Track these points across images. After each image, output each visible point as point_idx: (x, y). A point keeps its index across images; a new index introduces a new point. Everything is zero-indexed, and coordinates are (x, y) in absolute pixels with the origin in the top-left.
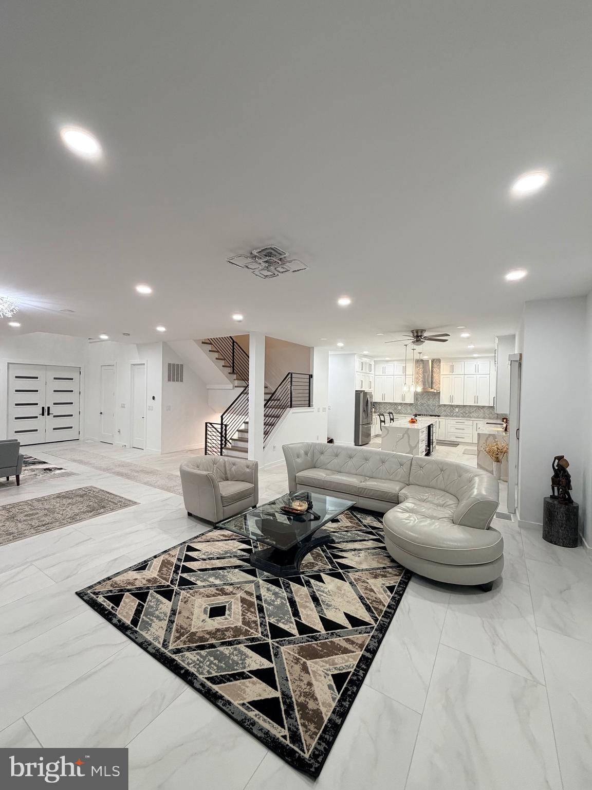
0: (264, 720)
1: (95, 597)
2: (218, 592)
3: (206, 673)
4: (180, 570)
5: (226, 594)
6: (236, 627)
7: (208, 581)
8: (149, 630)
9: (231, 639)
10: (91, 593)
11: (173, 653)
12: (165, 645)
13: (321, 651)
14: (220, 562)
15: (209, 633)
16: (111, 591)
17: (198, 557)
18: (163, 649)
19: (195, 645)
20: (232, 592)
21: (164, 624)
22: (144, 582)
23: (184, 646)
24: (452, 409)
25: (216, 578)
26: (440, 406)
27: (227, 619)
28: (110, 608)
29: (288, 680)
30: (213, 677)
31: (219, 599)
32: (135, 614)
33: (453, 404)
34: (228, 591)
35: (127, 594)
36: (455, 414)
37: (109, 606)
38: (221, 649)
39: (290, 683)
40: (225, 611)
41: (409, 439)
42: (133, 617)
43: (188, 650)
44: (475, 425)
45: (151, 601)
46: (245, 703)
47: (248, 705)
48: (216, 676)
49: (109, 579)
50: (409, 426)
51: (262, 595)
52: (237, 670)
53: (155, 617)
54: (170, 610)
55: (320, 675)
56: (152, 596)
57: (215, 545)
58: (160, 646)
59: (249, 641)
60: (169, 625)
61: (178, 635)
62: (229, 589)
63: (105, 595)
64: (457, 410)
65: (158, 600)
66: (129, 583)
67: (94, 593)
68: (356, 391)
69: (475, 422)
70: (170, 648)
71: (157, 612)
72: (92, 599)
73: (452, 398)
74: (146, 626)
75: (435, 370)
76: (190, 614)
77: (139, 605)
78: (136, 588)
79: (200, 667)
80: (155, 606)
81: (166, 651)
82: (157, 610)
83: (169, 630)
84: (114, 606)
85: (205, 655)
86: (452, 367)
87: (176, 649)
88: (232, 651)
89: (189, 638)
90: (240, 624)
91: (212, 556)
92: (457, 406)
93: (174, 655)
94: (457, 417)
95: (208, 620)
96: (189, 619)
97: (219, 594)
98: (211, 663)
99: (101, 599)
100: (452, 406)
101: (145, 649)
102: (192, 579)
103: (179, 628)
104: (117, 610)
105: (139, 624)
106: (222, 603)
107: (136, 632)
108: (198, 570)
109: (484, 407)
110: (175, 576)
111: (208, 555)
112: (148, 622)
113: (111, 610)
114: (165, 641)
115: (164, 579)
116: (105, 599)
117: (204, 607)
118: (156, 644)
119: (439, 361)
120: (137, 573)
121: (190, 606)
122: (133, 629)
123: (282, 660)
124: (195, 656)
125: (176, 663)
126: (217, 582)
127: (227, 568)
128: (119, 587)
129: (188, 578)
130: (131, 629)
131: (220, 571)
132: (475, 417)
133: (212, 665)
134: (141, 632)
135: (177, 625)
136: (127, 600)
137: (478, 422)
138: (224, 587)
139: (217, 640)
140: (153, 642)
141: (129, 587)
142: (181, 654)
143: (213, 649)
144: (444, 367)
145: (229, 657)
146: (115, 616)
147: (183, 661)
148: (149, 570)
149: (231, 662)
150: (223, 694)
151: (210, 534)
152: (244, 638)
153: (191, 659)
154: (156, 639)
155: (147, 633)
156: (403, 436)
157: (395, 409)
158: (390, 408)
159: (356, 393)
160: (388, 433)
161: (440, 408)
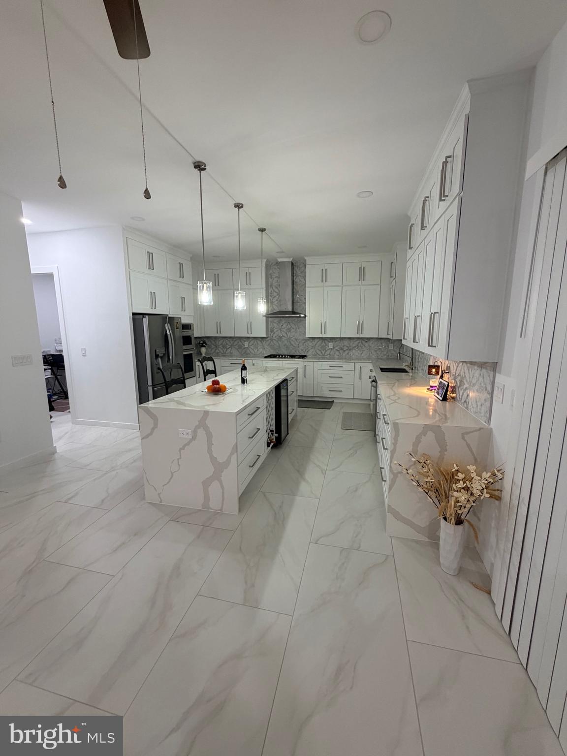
24: (324, 344)
26: (305, 340)
33: (325, 336)
36: (328, 353)
41: (210, 444)
44: (358, 369)
64: (331, 345)
68: (134, 314)
69: (358, 365)
73: (323, 327)
86: (324, 272)
92: (332, 339)
94: (330, 357)
100: (323, 339)
119: (302, 263)
132: (357, 358)
137: (362, 365)
144: (312, 274)
156: (195, 433)
157: (240, 347)
158: (231, 347)
159: (134, 320)
160: (156, 425)
161: (306, 343)
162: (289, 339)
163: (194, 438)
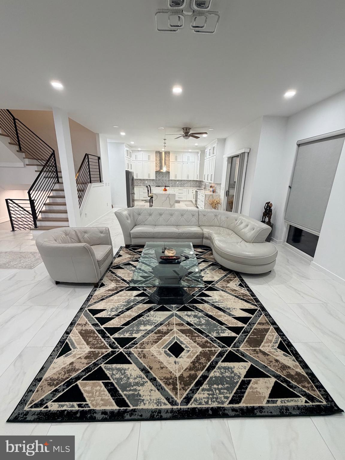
0: (288, 401)
1: (42, 409)
2: (159, 335)
3: (226, 400)
4: (107, 333)
5: (166, 333)
6: (201, 352)
7: (141, 330)
8: (143, 400)
9: (209, 364)
10: (31, 407)
11: (185, 404)
12: (173, 403)
13: (257, 337)
14: (132, 311)
15: (190, 369)
16: (56, 391)
17: (110, 315)
18: (175, 407)
19: (193, 385)
20: (168, 330)
21: (149, 385)
22: (85, 361)
23: (187, 392)
24: (175, 182)
25: (145, 325)
26: (169, 181)
27: (189, 351)
28: (77, 408)
29: (267, 367)
30: (232, 399)
31: (165, 340)
32: (112, 396)
34: (164, 331)
35: (79, 382)
36: (177, 185)
37: (73, 406)
38: (212, 374)
39: (269, 367)
40: (181, 346)
41: (170, 201)
42: (114, 399)
43: (193, 392)
44: (188, 190)
45: (113, 374)
46: (268, 399)
47: (270, 399)
48: (233, 396)
49: (37, 380)
50: (164, 192)
51: (189, 321)
52: (238, 382)
53: (134, 385)
54: (141, 372)
55: (274, 352)
56: (108, 369)
57: (112, 300)
58: (169, 406)
59: (220, 357)
60: (155, 384)
61: (171, 387)
62: (163, 328)
63: (54, 399)
64: (178, 183)
65: (119, 370)
66: (69, 371)
67: (36, 406)
70: (179, 401)
71: (131, 380)
72: (40, 413)
73: (176, 177)
74: (137, 398)
75: (166, 158)
76: (160, 364)
77: (106, 385)
78: (82, 371)
79: (217, 398)
80: (122, 377)
81: (179, 407)
82: (129, 378)
83: (159, 388)
84: (78, 403)
85: (208, 387)
86: (176, 157)
87: (184, 399)
88: (220, 371)
89: (182, 383)
90: (200, 349)
91: (121, 310)
92: (178, 181)
93: (189, 404)
94: (178, 186)
95: (177, 360)
96: (164, 369)
97: (162, 336)
98: (219, 390)
99: (54, 407)
100: (175, 180)
101: (161, 419)
102: (127, 335)
103: (164, 380)
104: (88, 404)
105: (127, 401)
106: (171, 341)
107: (134, 410)
108: (122, 325)
109: (190, 181)
110: (109, 341)
111: (116, 311)
112: (133, 395)
113: (80, 409)
114: (168, 399)
115: (101, 348)
116: (60, 403)
117: (163, 352)
118: (163, 407)
119: (169, 153)
120: (66, 356)
121: (151, 357)
122: (127, 410)
123: (249, 357)
124: (204, 394)
125: (198, 409)
126: (149, 328)
127: (143, 314)
128: (62, 382)
129: (122, 336)
130: (125, 411)
131: (141, 318)
132: (186, 187)
133: (222, 391)
134: (138, 407)
135: (161, 379)
136: (87, 388)
138: (158, 329)
139: (202, 370)
140: (159, 407)
141: (74, 375)
142: (193, 400)
143: (208, 379)
144: (172, 157)
145: (223, 377)
146: (94, 411)
147: (200, 404)
148: (75, 348)
149: (229, 379)
150: (252, 405)
151: (97, 293)
152: (215, 357)
153: (204, 398)
154: (158, 402)
155: (145, 404)
157: (144, 183)
158: (140, 183)
159: (126, 172)
160: (157, 198)
161: (169, 182)
162: (163, 180)
163: (166, 199)
